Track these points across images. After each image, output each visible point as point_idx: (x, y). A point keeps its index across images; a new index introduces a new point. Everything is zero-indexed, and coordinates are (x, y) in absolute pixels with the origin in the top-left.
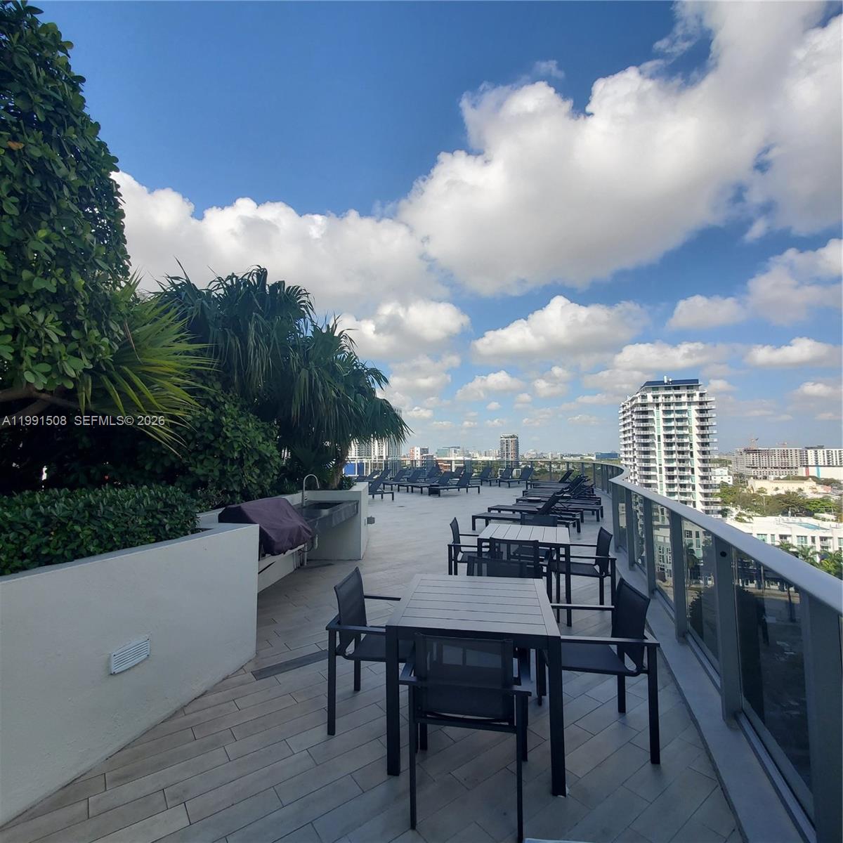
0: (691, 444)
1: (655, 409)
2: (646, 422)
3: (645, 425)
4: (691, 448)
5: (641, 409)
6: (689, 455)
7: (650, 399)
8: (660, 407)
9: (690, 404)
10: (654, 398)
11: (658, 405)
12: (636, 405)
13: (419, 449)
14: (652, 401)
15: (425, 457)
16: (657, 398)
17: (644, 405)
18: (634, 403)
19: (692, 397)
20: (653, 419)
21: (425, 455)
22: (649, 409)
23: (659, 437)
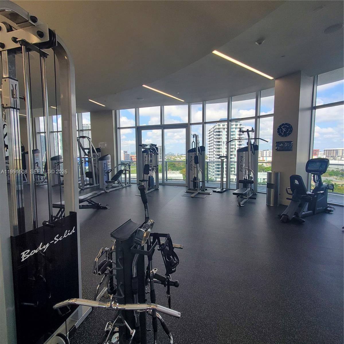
0: (235, 145)
1: (223, 131)
2: (219, 136)
3: (219, 137)
4: (235, 146)
5: (218, 130)
6: (234, 149)
7: (221, 126)
8: (225, 130)
9: (236, 128)
10: (223, 126)
11: (224, 129)
12: (216, 129)
13: (123, 151)
14: (222, 127)
15: (126, 155)
16: (224, 126)
17: (219, 129)
18: (215, 128)
19: (237, 126)
20: (222, 134)
21: (126, 154)
22: (221, 130)
23: (224, 142)
